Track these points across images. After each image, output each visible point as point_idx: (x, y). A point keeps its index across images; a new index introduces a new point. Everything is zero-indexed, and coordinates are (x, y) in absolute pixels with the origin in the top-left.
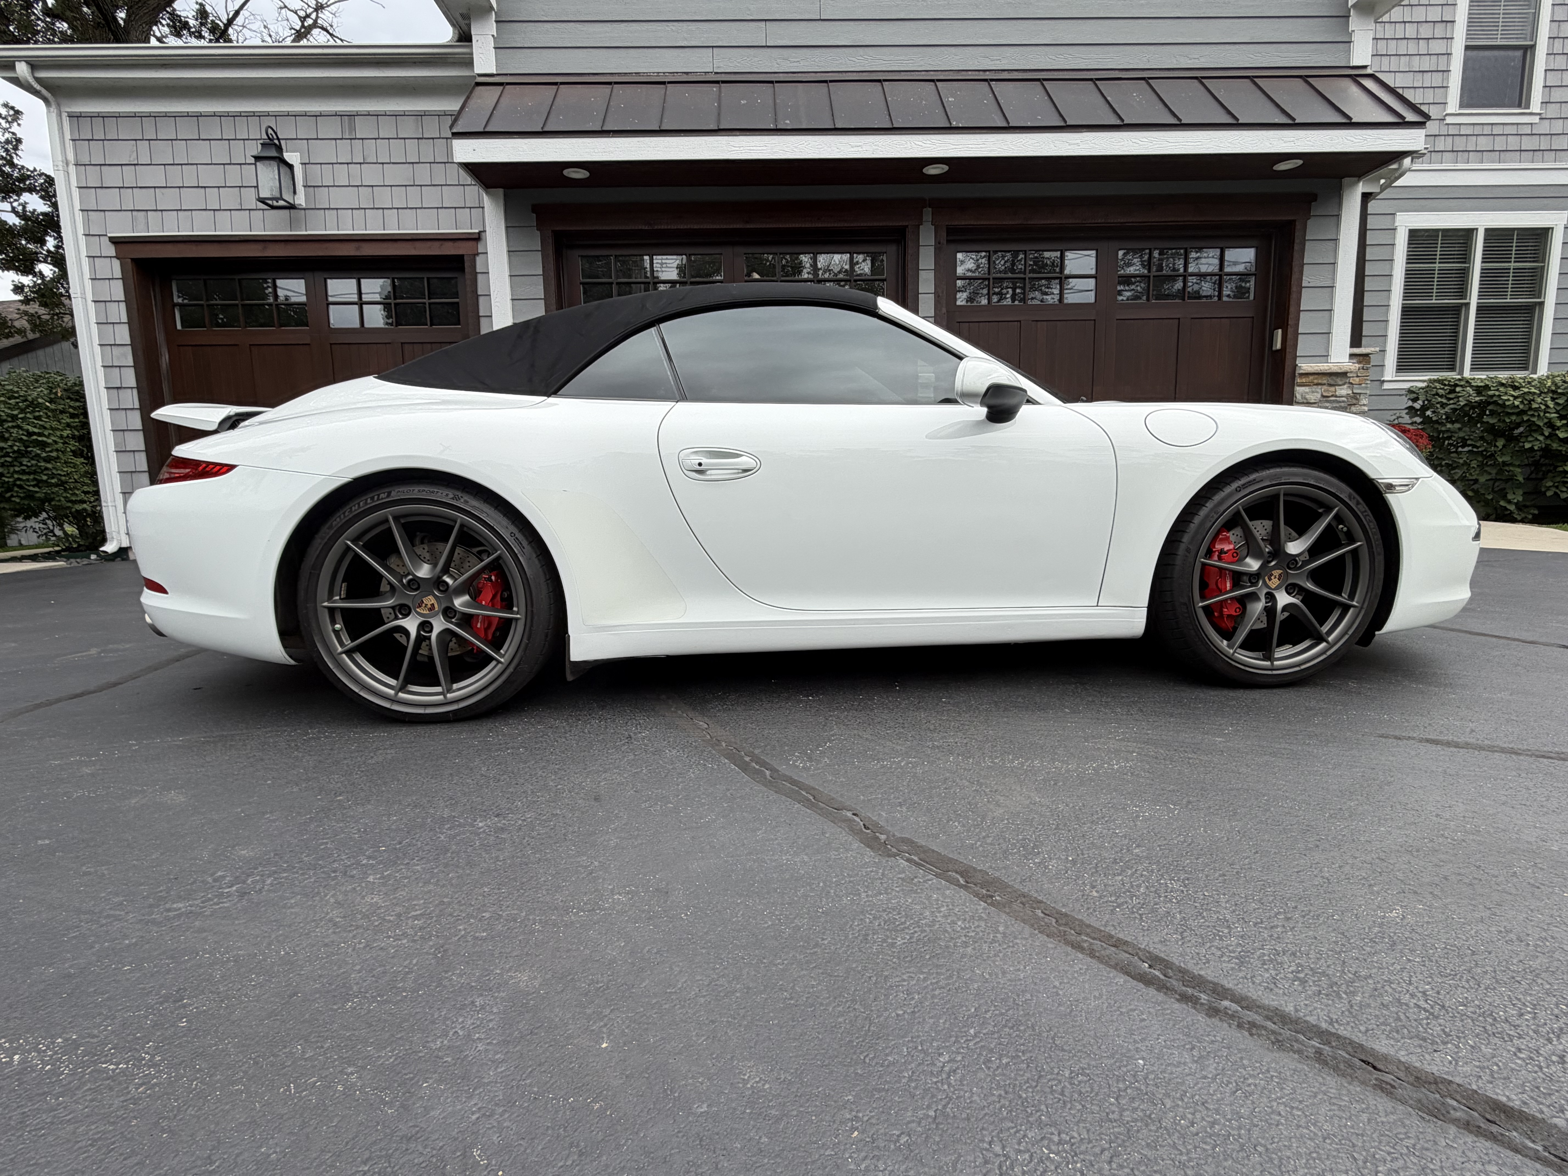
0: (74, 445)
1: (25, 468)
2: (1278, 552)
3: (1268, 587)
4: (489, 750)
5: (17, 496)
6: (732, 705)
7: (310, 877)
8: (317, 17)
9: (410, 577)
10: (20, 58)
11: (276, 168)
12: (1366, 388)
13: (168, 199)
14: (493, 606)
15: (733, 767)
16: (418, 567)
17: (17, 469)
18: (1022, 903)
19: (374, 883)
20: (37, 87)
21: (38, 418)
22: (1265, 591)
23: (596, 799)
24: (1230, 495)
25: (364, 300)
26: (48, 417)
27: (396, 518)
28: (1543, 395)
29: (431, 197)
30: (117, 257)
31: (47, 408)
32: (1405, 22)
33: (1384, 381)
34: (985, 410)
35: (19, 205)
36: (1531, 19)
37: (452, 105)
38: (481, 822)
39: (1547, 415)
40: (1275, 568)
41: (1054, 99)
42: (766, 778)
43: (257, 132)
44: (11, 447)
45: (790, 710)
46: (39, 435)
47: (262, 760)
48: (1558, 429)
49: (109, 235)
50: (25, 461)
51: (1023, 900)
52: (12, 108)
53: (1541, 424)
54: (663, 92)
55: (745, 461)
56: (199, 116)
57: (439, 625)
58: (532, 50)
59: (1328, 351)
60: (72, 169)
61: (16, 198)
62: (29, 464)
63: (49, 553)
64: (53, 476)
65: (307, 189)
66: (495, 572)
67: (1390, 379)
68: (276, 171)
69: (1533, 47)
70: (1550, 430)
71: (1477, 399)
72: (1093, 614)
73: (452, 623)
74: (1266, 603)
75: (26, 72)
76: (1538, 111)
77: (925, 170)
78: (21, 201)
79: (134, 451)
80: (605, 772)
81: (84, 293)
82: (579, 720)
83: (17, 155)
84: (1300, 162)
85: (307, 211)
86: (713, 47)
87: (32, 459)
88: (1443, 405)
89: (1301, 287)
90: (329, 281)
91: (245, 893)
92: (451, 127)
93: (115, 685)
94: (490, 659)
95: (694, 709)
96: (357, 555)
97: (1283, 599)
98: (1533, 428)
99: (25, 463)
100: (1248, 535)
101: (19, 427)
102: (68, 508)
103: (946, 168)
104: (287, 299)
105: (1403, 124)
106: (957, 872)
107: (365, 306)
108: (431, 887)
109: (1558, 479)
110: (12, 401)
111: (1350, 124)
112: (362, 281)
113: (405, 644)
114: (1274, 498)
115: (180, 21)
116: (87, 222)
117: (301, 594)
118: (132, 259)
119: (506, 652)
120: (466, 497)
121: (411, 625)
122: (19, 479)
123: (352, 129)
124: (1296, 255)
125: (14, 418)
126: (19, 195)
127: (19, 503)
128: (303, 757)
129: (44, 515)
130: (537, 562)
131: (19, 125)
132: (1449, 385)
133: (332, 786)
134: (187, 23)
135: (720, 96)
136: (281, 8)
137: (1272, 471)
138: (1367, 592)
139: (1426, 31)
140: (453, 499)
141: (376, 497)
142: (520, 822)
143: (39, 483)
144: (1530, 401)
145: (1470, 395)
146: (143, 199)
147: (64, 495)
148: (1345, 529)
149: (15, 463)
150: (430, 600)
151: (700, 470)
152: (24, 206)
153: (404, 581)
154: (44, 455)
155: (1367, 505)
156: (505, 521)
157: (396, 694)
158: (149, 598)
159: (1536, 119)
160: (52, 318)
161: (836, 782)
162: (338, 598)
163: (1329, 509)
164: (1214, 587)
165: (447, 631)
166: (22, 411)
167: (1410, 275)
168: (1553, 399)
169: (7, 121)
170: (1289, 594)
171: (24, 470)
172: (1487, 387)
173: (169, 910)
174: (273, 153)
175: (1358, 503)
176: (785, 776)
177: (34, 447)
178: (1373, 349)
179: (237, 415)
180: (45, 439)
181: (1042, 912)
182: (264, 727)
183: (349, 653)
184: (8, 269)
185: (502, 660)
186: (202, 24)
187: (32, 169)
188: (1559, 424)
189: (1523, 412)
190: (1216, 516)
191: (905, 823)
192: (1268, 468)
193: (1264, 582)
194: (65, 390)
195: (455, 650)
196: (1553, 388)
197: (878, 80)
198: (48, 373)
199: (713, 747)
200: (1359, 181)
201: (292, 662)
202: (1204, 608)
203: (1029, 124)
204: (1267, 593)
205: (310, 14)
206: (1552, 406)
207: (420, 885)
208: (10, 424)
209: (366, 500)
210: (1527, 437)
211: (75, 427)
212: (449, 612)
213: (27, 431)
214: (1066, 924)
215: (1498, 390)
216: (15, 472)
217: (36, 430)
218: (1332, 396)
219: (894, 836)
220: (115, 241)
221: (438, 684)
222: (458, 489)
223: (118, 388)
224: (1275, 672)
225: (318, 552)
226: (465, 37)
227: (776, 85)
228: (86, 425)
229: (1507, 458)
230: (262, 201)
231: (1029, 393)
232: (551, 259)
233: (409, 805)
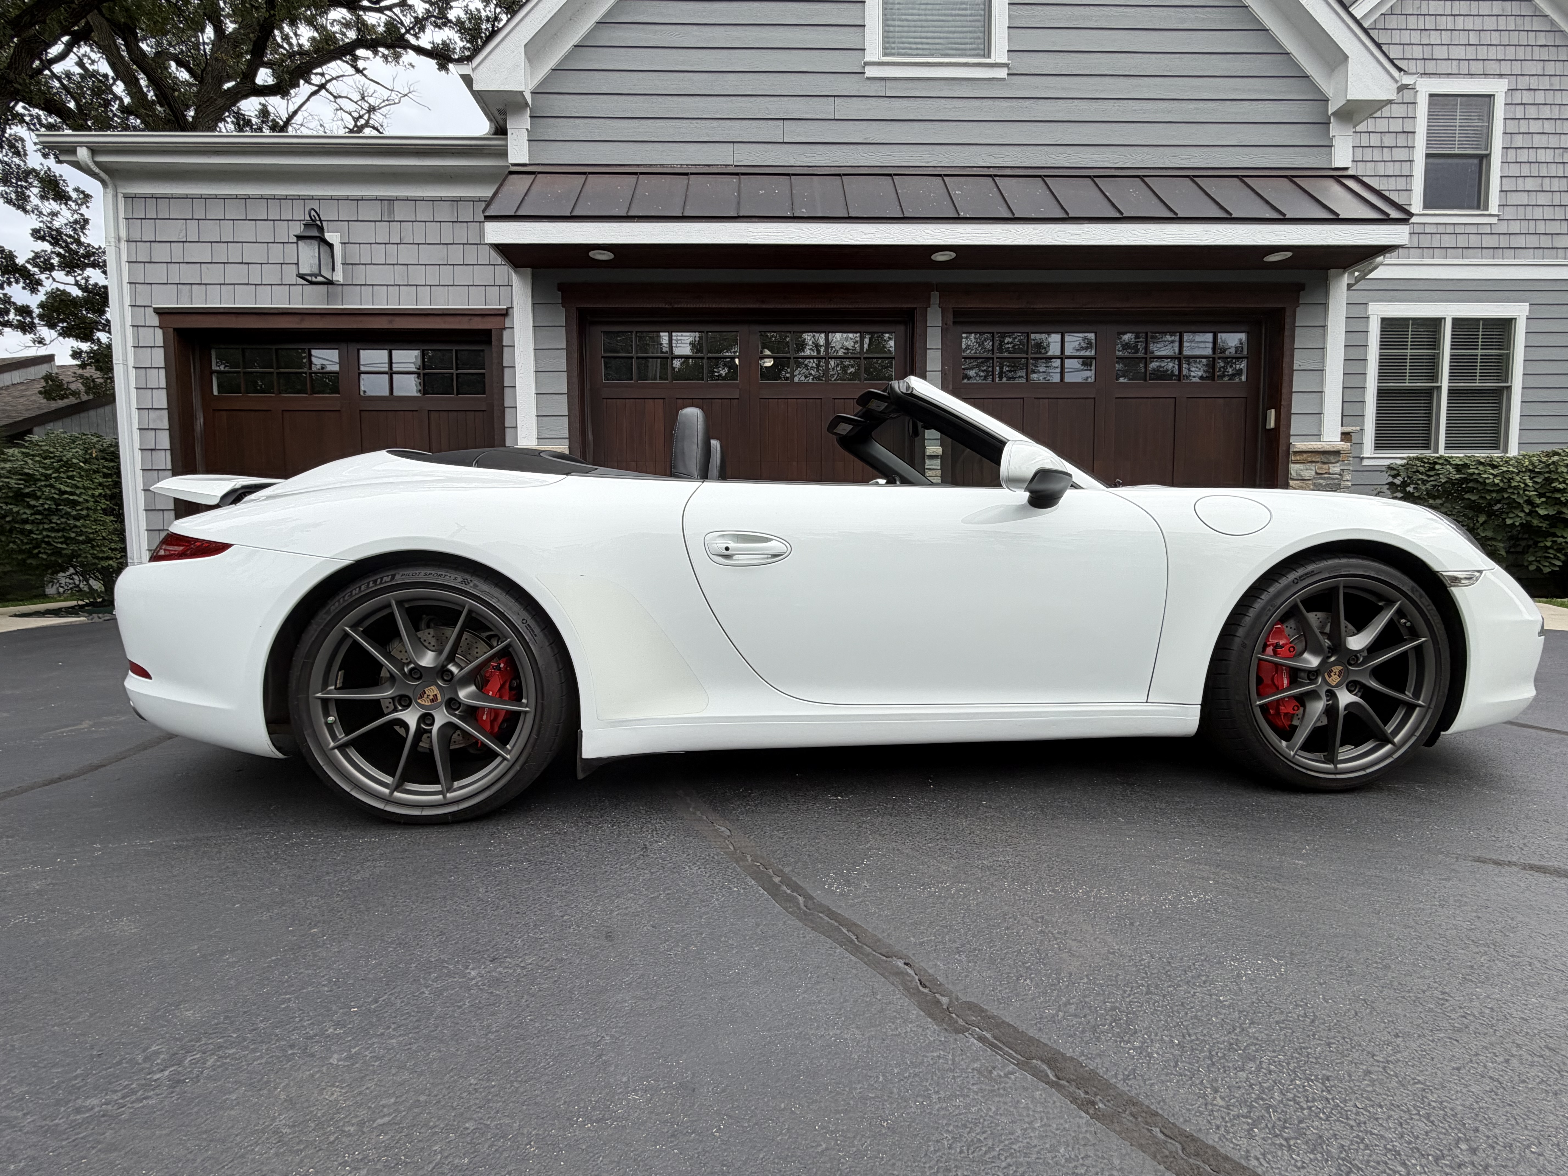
0: (104, 504)
1: (54, 525)
2: (1338, 647)
3: (1328, 684)
4: (489, 864)
5: (45, 553)
6: (756, 805)
7: (261, 1057)
8: (369, 118)
9: (412, 665)
10: (81, 144)
11: (316, 247)
12: (1349, 464)
13: (212, 274)
14: (501, 697)
15: (762, 891)
16: (421, 655)
17: (46, 526)
18: (1132, 1114)
19: (338, 1066)
20: (97, 170)
21: (71, 478)
22: (1326, 688)
23: (609, 937)
24: (1287, 587)
25: (394, 369)
26: (81, 477)
27: (400, 603)
28: (1522, 474)
29: (463, 275)
30: (160, 327)
31: (81, 468)
32: (1369, 132)
33: (1363, 458)
34: (1027, 494)
35: (83, 278)
36: (1485, 131)
37: (486, 192)
38: (473, 969)
39: (1526, 492)
40: (1334, 664)
41: (1056, 194)
42: (800, 909)
43: (301, 213)
44: (42, 505)
45: (819, 813)
46: (72, 494)
47: (235, 874)
48: (1538, 506)
49: (154, 306)
50: (55, 519)
51: (1134, 1109)
52: (83, 192)
53: (1521, 501)
54: (686, 182)
55: (775, 546)
56: (247, 198)
57: (441, 718)
58: (563, 143)
59: (1320, 431)
60: (124, 245)
61: (80, 272)
62: (59, 522)
63: (73, 607)
64: (81, 533)
65: (346, 266)
66: (504, 659)
67: (1369, 456)
68: (317, 250)
69: (1488, 156)
70: (1530, 507)
71: (1457, 476)
72: (1142, 711)
73: (455, 715)
74: (1328, 701)
75: (86, 157)
76: (1496, 213)
77: (934, 257)
78: (85, 275)
79: (163, 510)
80: (618, 897)
81: (126, 360)
82: (590, 823)
83: (84, 233)
84: (1289, 254)
85: (345, 287)
86: (733, 142)
87: (62, 517)
88: (1424, 482)
89: (1292, 370)
90: (362, 352)
91: (178, 1082)
92: (484, 211)
93: (99, 767)
94: (496, 755)
95: (715, 809)
96: (355, 642)
97: (1345, 698)
98: (1514, 505)
99: (54, 521)
100: (1304, 628)
101: (52, 486)
102: (95, 564)
103: (953, 255)
104: (323, 368)
105: (1387, 220)
106: (1043, 1061)
107: (394, 376)
108: (406, 1075)
109: (1539, 554)
110: (48, 461)
111: (1337, 220)
112: (394, 352)
113: (404, 735)
114: (1332, 591)
115: (244, 119)
116: (134, 295)
117: (293, 684)
118: (175, 329)
119: (513, 747)
120: (476, 581)
121: (411, 717)
122: (48, 536)
123: (391, 212)
124: (1287, 340)
125: (47, 477)
126: (83, 270)
127: (46, 559)
128: (281, 870)
129: (72, 570)
130: (549, 650)
131: (87, 207)
132: (1428, 463)
133: (308, 912)
134: (250, 121)
135: (739, 186)
136: (337, 110)
137: (1330, 562)
138: (1434, 690)
139: (1388, 140)
140: (461, 583)
141: (379, 581)
142: (519, 971)
143: (67, 540)
144: (1509, 480)
145: (1450, 473)
146: (189, 274)
147: (91, 552)
148: (1408, 624)
149: (45, 521)
150: (433, 691)
151: (727, 554)
152: (87, 279)
153: (406, 670)
154: (74, 513)
155: (1430, 599)
156: (516, 607)
157: (392, 793)
158: (133, 683)
159: (1494, 220)
160: (105, 382)
161: (880, 915)
162: (333, 687)
163: (1390, 602)
164: (1270, 682)
165: (449, 725)
166: (57, 471)
167: (1384, 362)
168: (1531, 478)
169: (77, 204)
170: (1350, 691)
171: (53, 528)
172: (1466, 466)
173: (78, 1111)
174: (315, 233)
175: (1421, 596)
176: (821, 905)
177: (65, 505)
178: (1354, 428)
179: (244, 487)
180: (76, 498)
181: (1161, 1132)
182: (245, 828)
183: (342, 748)
184: (69, 336)
185: (508, 757)
186: (263, 122)
187: (97, 247)
188: (1538, 501)
189: (1503, 490)
190: (1273, 610)
191: (968, 980)
192: (1326, 559)
193: (1324, 679)
194: (100, 451)
195: (458, 742)
196: (1531, 468)
197: (889, 174)
198: (85, 435)
199: (737, 862)
200: (1344, 273)
201: (280, 756)
202: (1261, 707)
203: (1033, 216)
204: (1328, 691)
205: (363, 115)
206: (1531, 484)
207: (394, 1071)
208: (43, 483)
209: (368, 583)
210: (1507, 513)
211: (108, 487)
212: (452, 704)
213: (60, 490)
214: (1197, 1155)
215: (1477, 468)
216: (44, 529)
217: (68, 489)
218: (1326, 473)
219: (957, 999)
220: (160, 312)
221: (436, 781)
222: (467, 572)
223: (152, 450)
224: (1339, 776)
225: (313, 639)
226: (501, 131)
227: (793, 177)
228: (118, 484)
229: (1490, 534)
230: (302, 277)
231: (1074, 479)
232: (575, 334)
233: (392, 943)
